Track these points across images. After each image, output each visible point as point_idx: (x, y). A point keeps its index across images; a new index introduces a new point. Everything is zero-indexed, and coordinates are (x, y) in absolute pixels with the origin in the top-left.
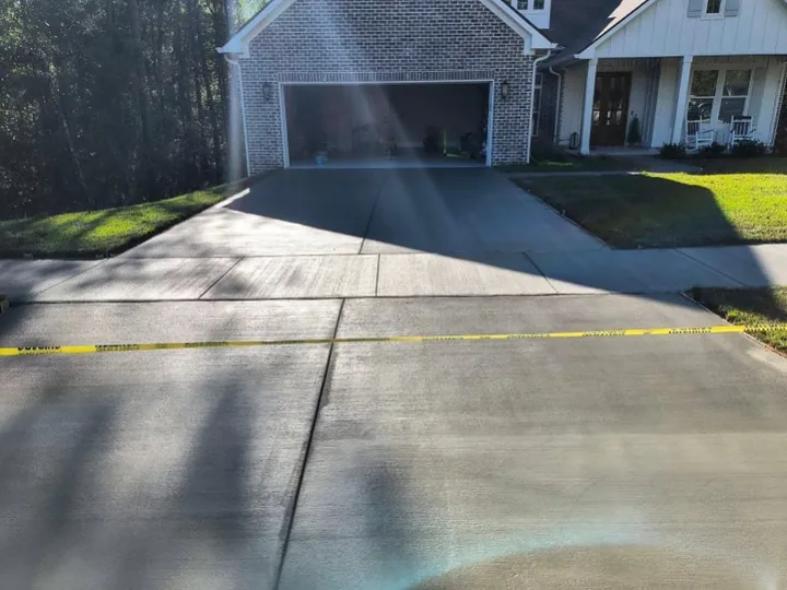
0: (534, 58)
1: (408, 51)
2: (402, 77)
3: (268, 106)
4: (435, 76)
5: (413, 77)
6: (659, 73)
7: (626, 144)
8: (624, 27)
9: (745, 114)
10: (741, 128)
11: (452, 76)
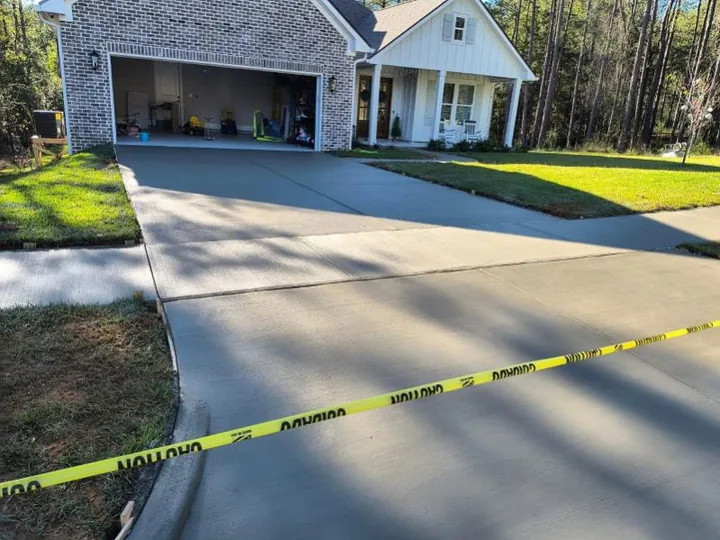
0: (355, 59)
1: (246, 38)
2: (241, 61)
3: (95, 77)
4: (271, 64)
5: (252, 62)
6: (416, 80)
7: (390, 137)
8: (411, 34)
9: (471, 119)
10: (470, 130)
11: (290, 66)
